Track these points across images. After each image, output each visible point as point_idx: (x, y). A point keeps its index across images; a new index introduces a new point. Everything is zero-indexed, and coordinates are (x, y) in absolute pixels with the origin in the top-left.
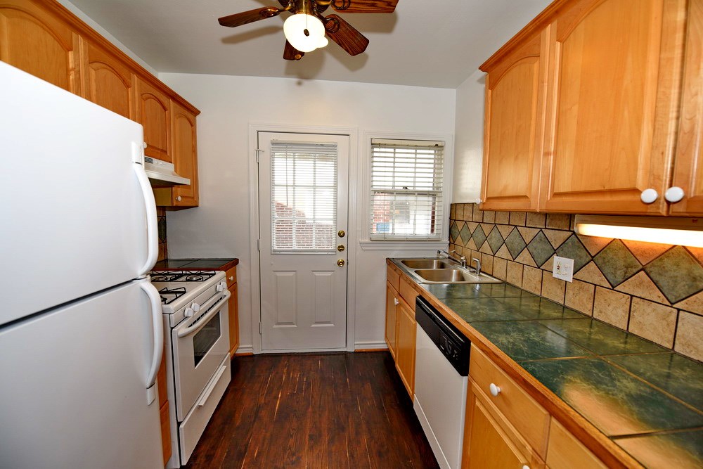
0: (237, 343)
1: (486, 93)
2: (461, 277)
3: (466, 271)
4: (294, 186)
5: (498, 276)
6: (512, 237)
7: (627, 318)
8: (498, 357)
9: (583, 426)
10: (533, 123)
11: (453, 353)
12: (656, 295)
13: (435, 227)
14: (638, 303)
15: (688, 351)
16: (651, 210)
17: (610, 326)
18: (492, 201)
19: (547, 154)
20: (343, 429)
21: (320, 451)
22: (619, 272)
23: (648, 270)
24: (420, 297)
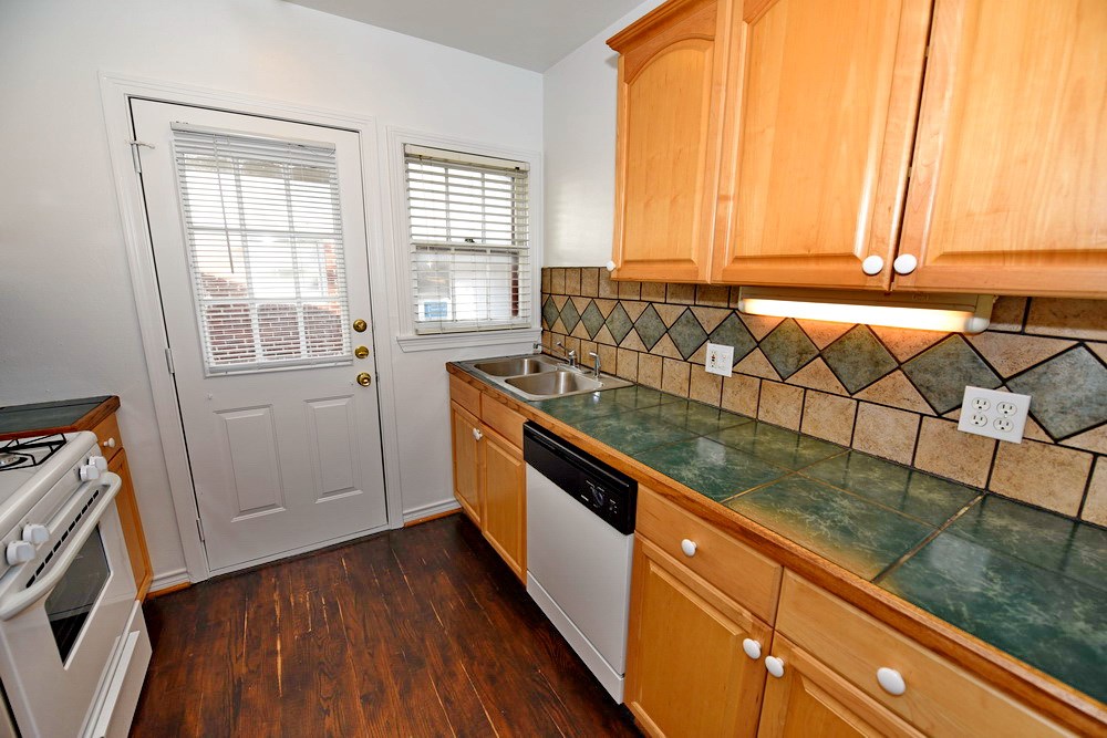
0: (148, 572)
1: (620, 89)
2: (572, 383)
3: (577, 372)
4: (244, 231)
5: (626, 375)
6: (645, 318)
7: (799, 416)
8: (693, 501)
9: (839, 576)
10: (702, 148)
11: (607, 504)
12: (834, 385)
13: (520, 306)
14: (813, 397)
15: (867, 446)
16: (872, 284)
17: (779, 428)
18: (631, 266)
19: (723, 198)
20: (420, 663)
21: (391, 716)
22: (791, 360)
23: (825, 356)
24: (530, 423)
